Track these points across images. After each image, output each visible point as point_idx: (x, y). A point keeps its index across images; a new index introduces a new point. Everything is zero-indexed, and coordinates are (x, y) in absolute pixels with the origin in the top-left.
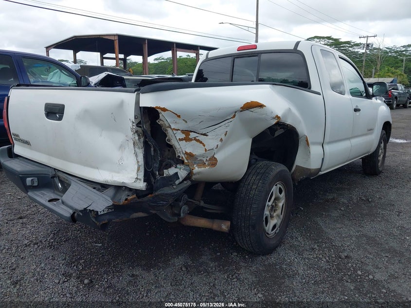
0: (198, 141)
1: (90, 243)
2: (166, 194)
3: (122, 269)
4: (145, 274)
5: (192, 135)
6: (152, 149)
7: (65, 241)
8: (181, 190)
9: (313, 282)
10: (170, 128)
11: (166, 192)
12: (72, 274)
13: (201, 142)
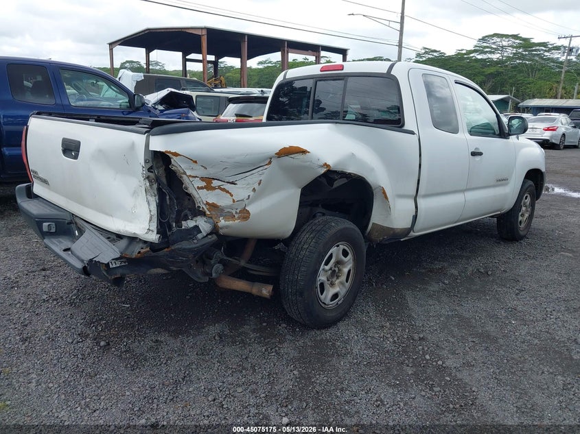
0: (224, 190)
1: (117, 303)
2: (184, 249)
3: (145, 333)
4: (171, 341)
5: (215, 183)
6: (168, 197)
7: (89, 299)
8: (204, 245)
9: (365, 363)
10: (186, 174)
11: (184, 247)
12: (89, 335)
13: (228, 192)
